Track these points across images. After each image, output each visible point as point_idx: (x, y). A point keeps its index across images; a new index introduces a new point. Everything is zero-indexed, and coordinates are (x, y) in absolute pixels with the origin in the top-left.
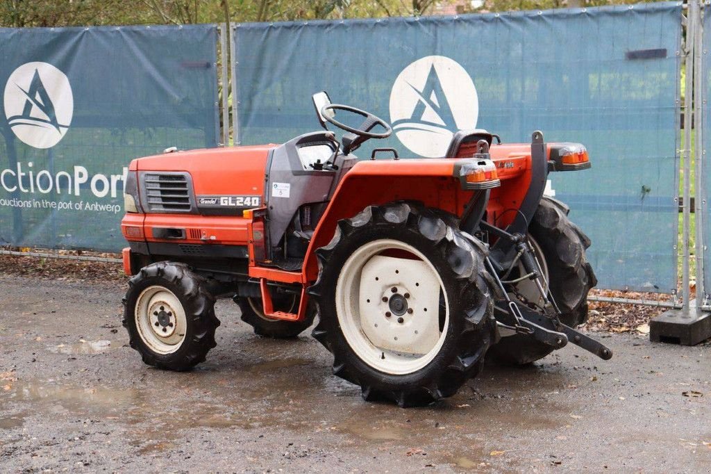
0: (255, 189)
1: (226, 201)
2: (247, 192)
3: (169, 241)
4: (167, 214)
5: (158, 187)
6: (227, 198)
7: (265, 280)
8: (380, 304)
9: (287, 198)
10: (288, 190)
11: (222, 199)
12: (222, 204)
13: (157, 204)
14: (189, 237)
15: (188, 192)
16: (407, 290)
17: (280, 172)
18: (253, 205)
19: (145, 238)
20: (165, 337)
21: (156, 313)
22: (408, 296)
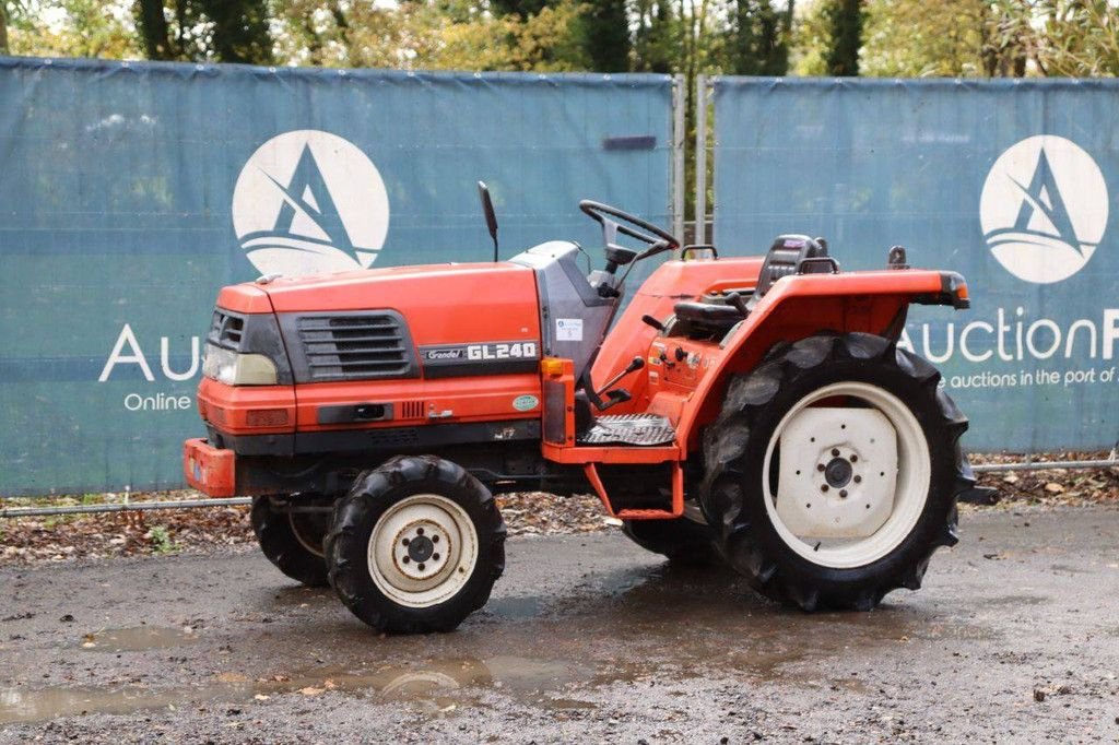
0: (525, 330)
1: (478, 353)
2: (513, 336)
3: (354, 427)
4: (352, 381)
5: (330, 337)
6: (479, 347)
7: (598, 465)
8: (813, 476)
9: (579, 342)
10: (580, 329)
11: (470, 349)
12: (471, 357)
14: (398, 415)
15: (400, 343)
16: (854, 449)
17: (564, 303)
18: (527, 354)
19: (296, 426)
20: (424, 579)
21: (406, 542)
22: (854, 459)
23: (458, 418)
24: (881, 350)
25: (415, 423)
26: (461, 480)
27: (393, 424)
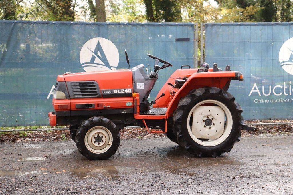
0: (129, 86)
1: (117, 92)
2: (125, 88)
3: (85, 109)
4: (84, 98)
5: (79, 87)
6: (117, 90)
7: (146, 120)
8: (202, 123)
9: (143, 89)
10: (144, 86)
11: (114, 91)
12: (114, 93)
13: (79, 94)
14: (96, 107)
15: (96, 89)
16: (213, 117)
17: (139, 79)
18: (129, 92)
19: (71, 109)
20: (99, 147)
21: (95, 138)
22: (213, 119)
23: (111, 107)
24: (218, 91)
25: (101, 109)
26: (108, 123)
27: (95, 109)
